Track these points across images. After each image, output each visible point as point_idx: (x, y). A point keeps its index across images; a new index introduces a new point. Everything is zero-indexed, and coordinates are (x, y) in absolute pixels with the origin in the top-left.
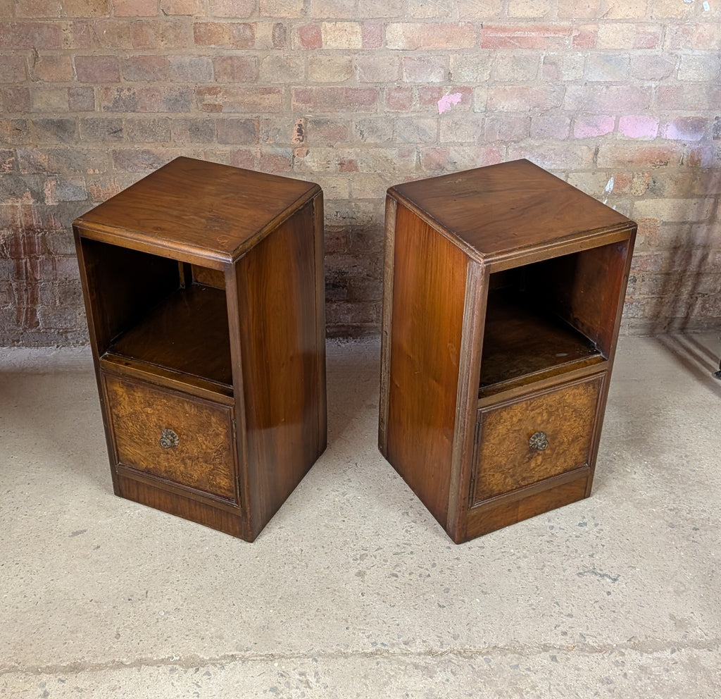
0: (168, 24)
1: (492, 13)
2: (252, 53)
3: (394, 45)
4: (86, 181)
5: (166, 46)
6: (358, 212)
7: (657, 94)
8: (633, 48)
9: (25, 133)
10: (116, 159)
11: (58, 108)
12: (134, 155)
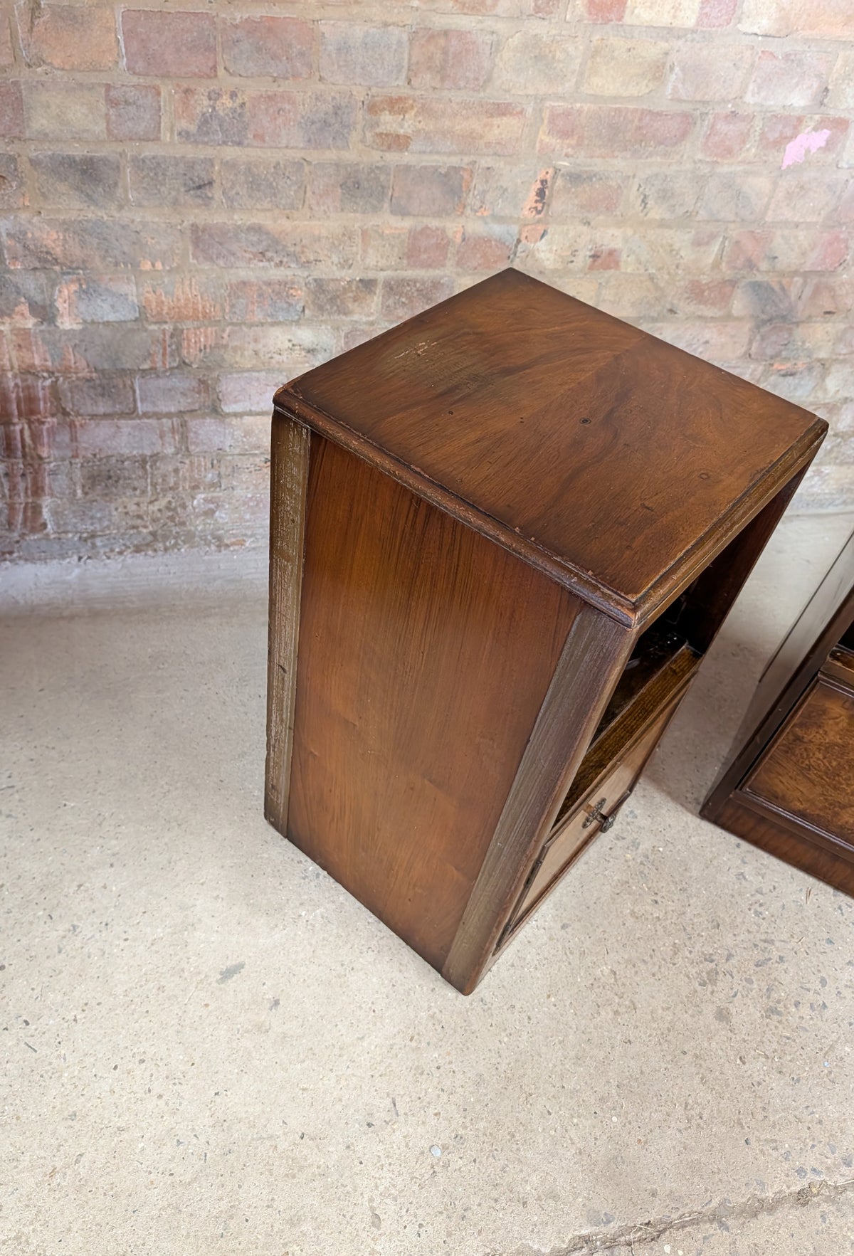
2: (489, 23)
3: (752, 25)
4: (137, 284)
9: (14, 184)
10: (197, 242)
11: (84, 131)
12: (230, 235)
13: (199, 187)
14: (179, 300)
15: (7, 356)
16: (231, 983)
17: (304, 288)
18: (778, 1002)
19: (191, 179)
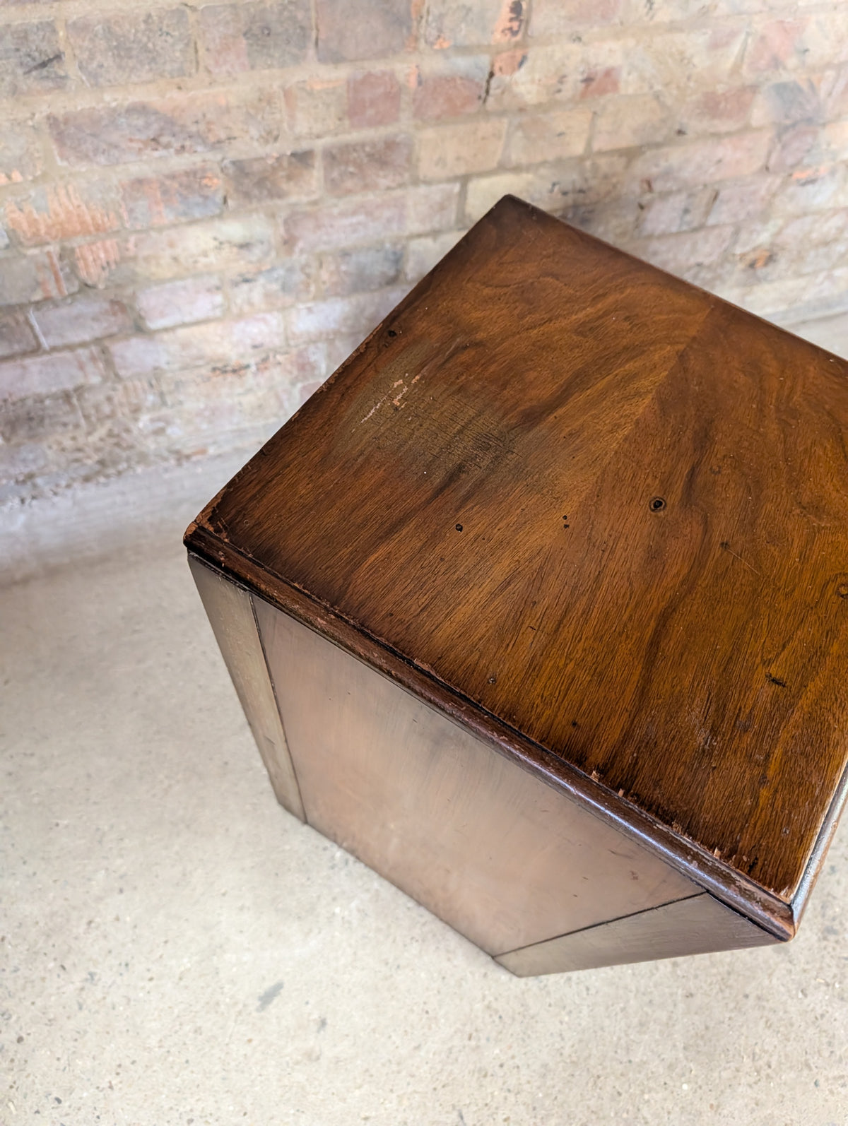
6: (595, 177)
10: (60, 138)
12: (104, 123)
13: (44, 65)
14: (57, 215)
16: (272, 1008)
17: (221, 175)
18: (834, 919)
19: (29, 55)
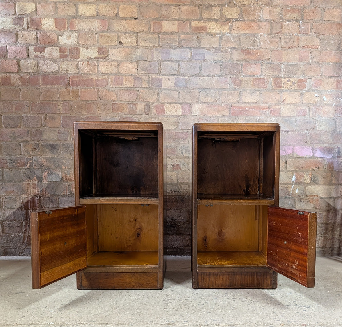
0: (102, 103)
1: (235, 100)
2: (136, 116)
3: (195, 114)
4: (61, 172)
5: (100, 113)
6: (181, 189)
7: (310, 136)
8: (296, 116)
9: (38, 150)
11: (53, 139)
14: (71, 176)
15: (30, 190)
